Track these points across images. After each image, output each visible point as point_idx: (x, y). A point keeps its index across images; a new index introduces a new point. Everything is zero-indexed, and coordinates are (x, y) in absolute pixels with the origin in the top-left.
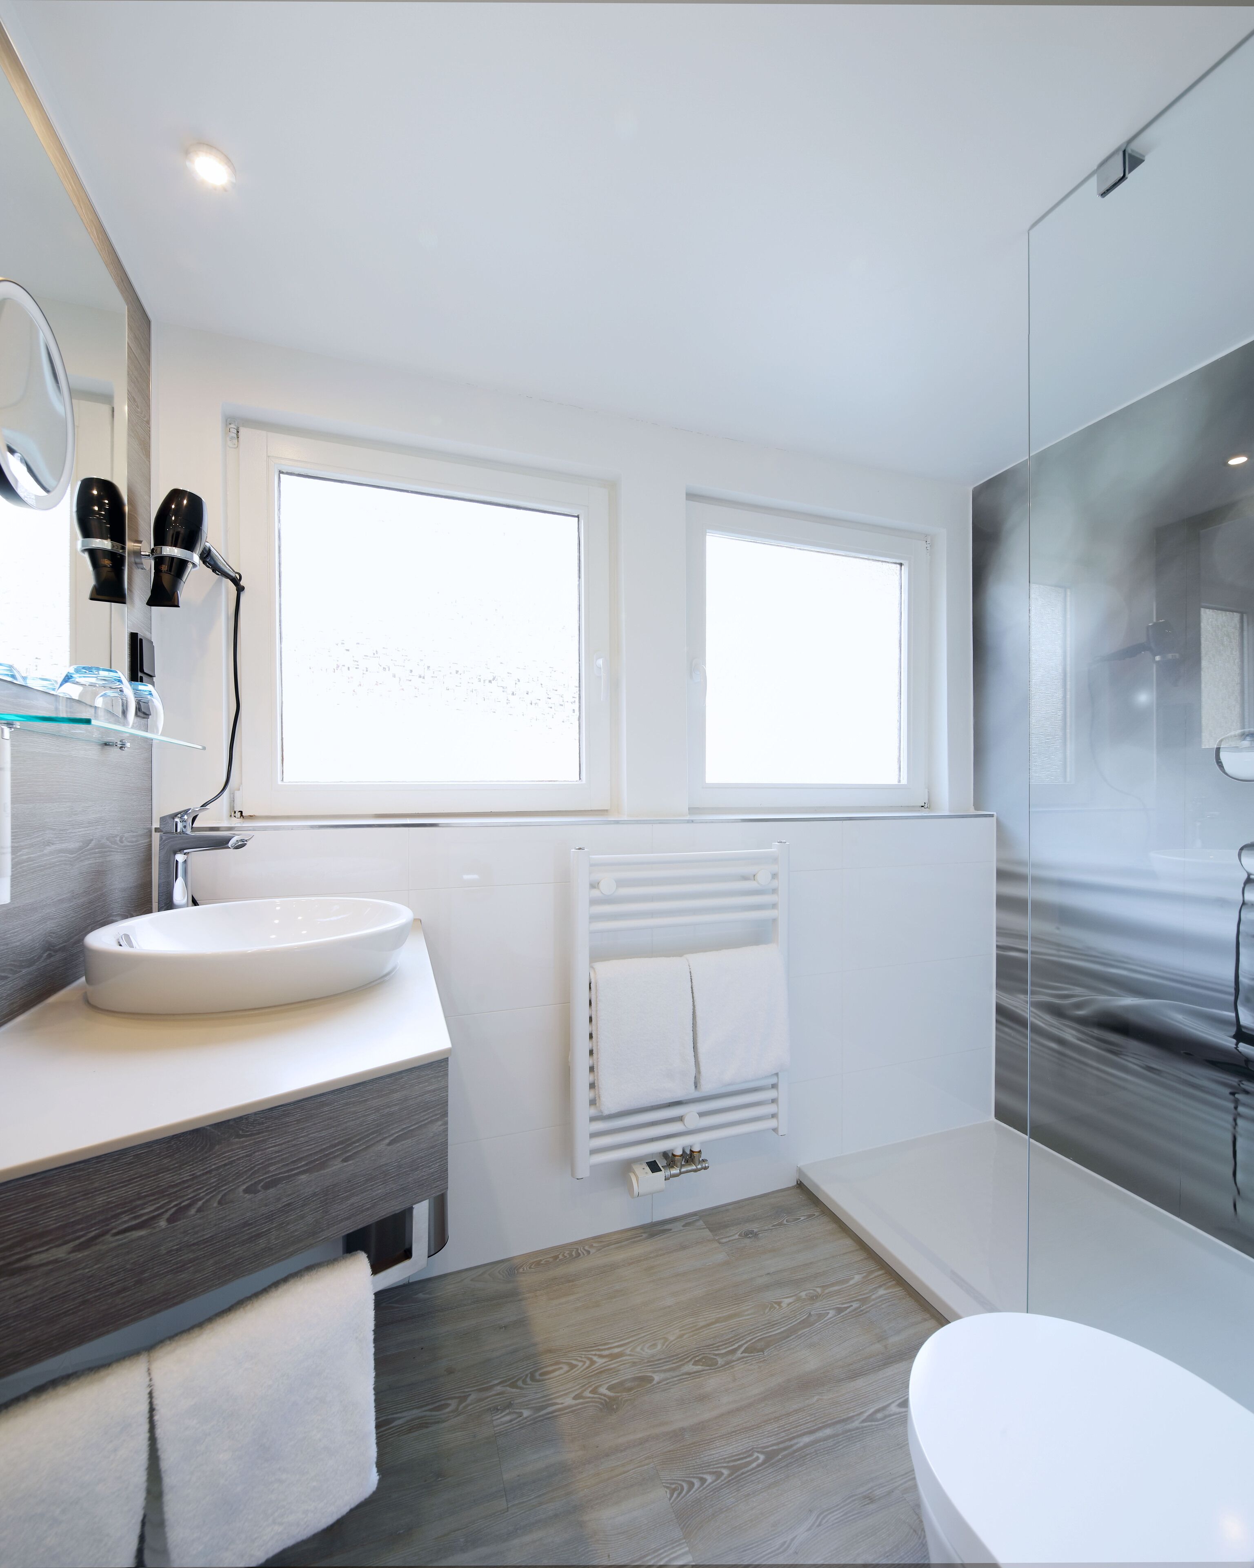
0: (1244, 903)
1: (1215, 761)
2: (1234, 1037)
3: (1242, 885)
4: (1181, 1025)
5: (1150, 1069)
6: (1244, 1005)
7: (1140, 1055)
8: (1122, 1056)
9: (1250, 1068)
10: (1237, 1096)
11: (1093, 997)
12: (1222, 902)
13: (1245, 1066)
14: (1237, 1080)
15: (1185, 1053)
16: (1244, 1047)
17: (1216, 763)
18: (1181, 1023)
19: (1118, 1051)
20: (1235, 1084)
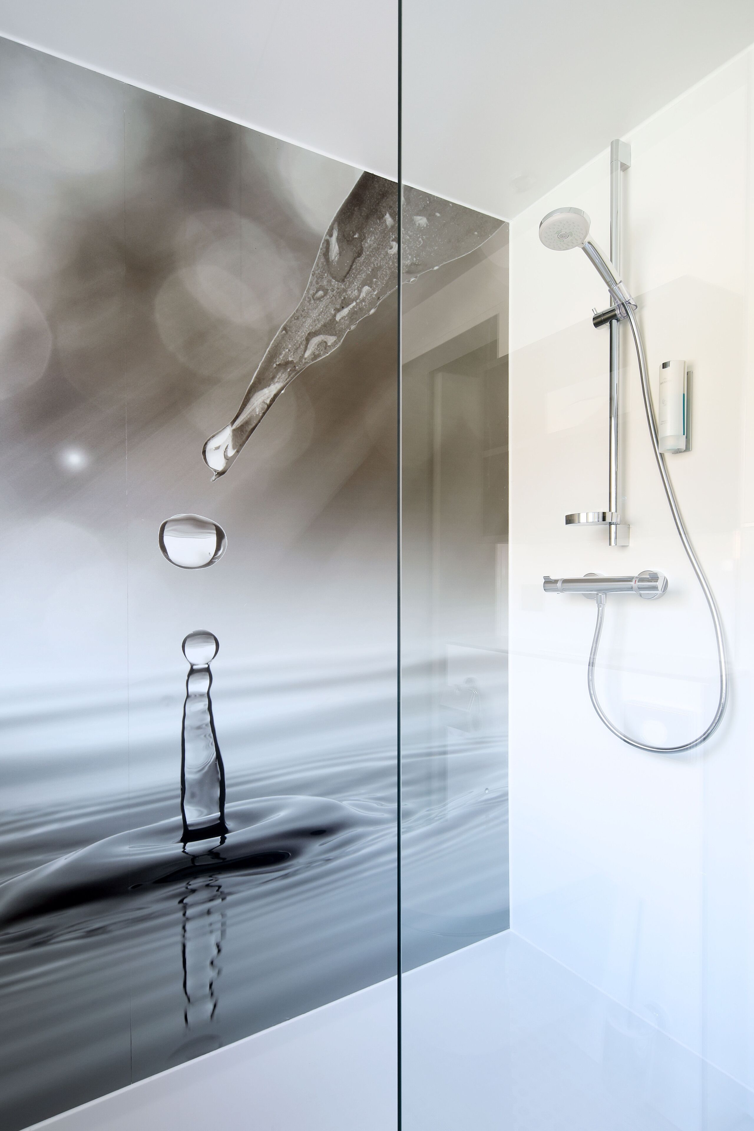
0: (188, 696)
1: (159, 545)
2: (182, 840)
3: (186, 678)
4: (128, 858)
5: (91, 933)
6: (189, 803)
7: (79, 924)
8: (53, 941)
9: (197, 864)
10: (185, 901)
11: (11, 881)
12: (167, 700)
13: (192, 865)
14: (184, 884)
15: (132, 888)
16: (191, 846)
17: (160, 548)
18: (129, 855)
19: (45, 937)
20: (184, 889)
